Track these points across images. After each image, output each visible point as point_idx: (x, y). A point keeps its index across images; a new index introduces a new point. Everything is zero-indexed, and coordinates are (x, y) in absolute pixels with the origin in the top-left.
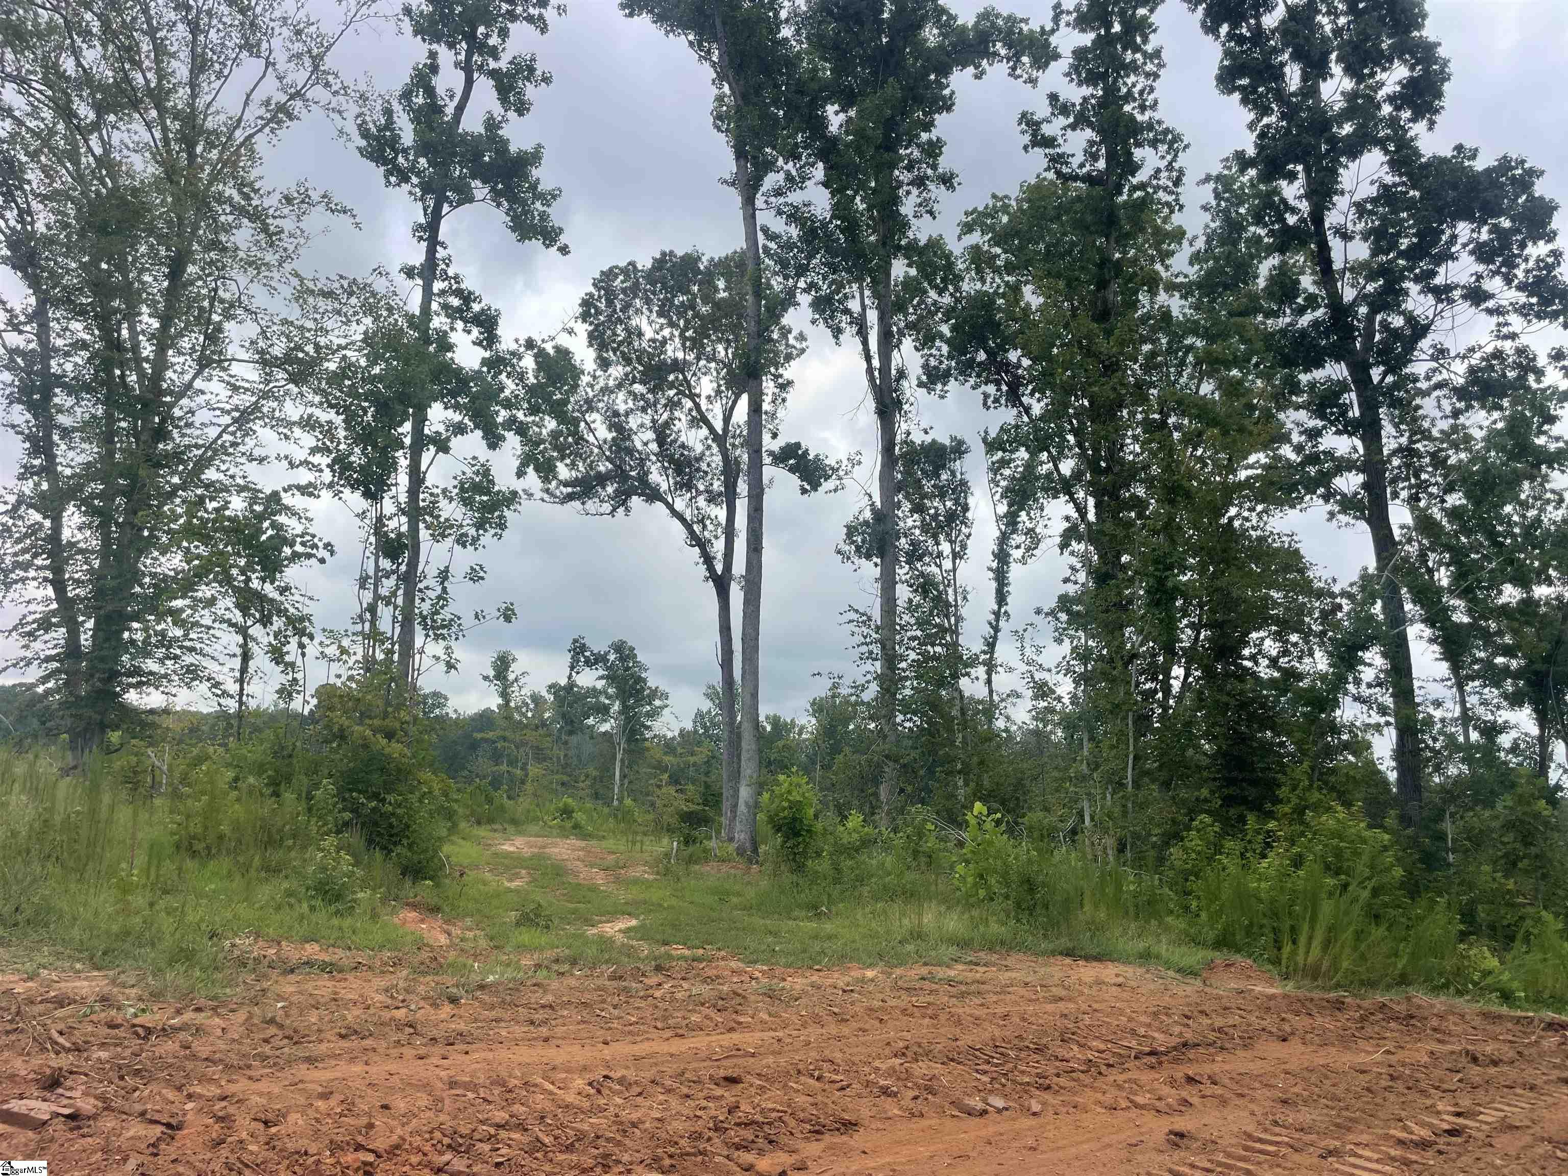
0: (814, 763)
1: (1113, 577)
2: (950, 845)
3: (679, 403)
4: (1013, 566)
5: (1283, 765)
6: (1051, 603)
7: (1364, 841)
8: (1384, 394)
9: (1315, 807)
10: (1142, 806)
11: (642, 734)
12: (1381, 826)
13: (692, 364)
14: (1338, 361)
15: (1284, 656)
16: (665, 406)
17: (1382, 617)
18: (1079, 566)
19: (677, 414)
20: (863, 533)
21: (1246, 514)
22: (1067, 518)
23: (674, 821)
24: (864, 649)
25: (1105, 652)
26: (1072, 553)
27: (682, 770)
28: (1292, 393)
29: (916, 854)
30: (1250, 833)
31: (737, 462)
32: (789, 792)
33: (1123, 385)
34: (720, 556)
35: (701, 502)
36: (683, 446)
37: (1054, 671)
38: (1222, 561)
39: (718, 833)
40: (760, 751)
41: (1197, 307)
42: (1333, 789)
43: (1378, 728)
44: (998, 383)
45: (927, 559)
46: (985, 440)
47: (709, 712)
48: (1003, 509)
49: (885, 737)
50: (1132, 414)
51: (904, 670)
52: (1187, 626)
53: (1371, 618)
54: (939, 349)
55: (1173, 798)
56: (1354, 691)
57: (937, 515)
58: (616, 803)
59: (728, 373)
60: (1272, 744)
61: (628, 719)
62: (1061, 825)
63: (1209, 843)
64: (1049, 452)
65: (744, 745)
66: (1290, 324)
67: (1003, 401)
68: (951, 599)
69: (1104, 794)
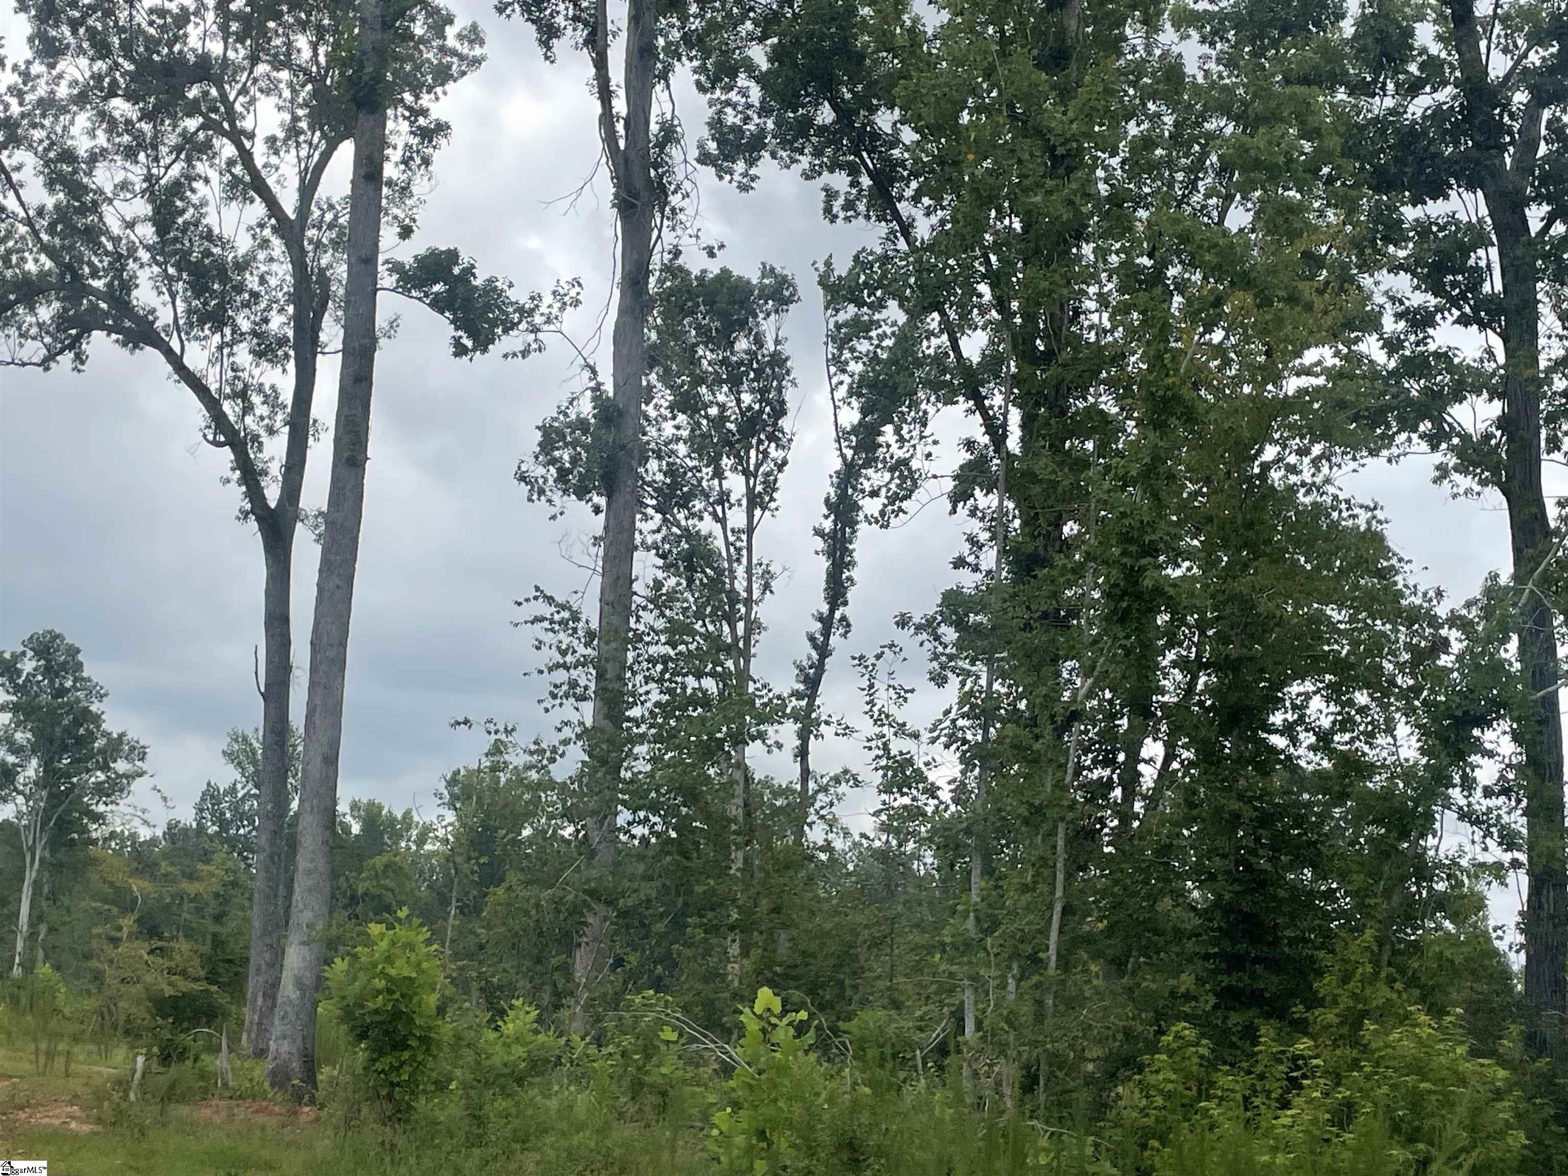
0: (444, 901)
1: (1045, 562)
2: (706, 1072)
3: (206, 148)
4: (863, 527)
5: (1328, 934)
6: (930, 606)
7: (1462, 1081)
8: (1545, 257)
9: (1383, 1014)
10: (1071, 1003)
11: (85, 830)
12: (1492, 1053)
13: (240, 69)
14: (1471, 188)
15: (1343, 730)
16: (178, 149)
17: (1517, 666)
18: (984, 536)
19: (201, 167)
20: (574, 444)
21: (1292, 459)
22: (969, 444)
23: (142, 1014)
24: (561, 676)
25: (1022, 705)
26: (973, 513)
27: (167, 908)
28: (1387, 240)
29: (637, 1088)
30: (1264, 1059)
31: (324, 281)
32: (389, 959)
33: (1088, 196)
34: (275, 469)
35: (243, 355)
36: (209, 236)
37: (925, 736)
38: (1246, 545)
39: (234, 1040)
40: (334, 874)
41: (1230, 62)
42: (1413, 982)
43: (1498, 871)
44: (853, 171)
45: (698, 505)
46: (823, 282)
47: (233, 790)
48: (850, 416)
49: (592, 854)
50: (1102, 253)
51: (637, 722)
52: (1174, 664)
53: (1499, 666)
54: (744, 93)
55: (1130, 990)
56: (1463, 802)
57: (722, 419)
58: (17, 972)
59: (315, 94)
60: (1312, 894)
61: (55, 799)
62: (918, 1036)
63: (1188, 1077)
64: (943, 313)
65: (303, 862)
66: (1392, 112)
67: (861, 207)
68: (740, 585)
69: (1003, 977)
